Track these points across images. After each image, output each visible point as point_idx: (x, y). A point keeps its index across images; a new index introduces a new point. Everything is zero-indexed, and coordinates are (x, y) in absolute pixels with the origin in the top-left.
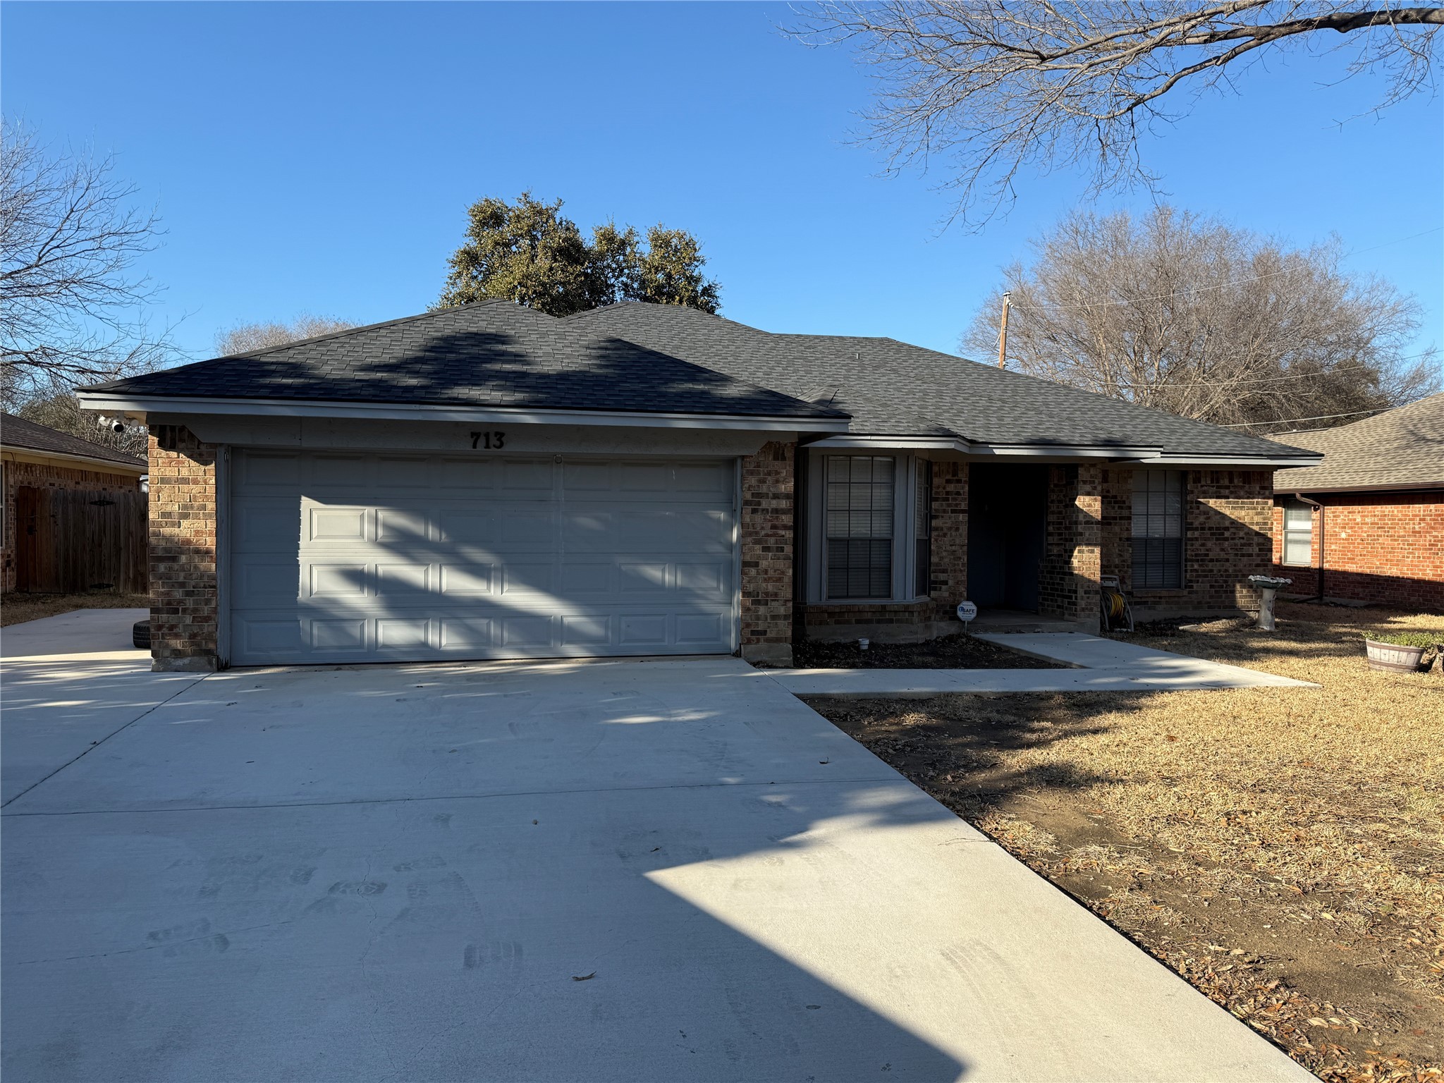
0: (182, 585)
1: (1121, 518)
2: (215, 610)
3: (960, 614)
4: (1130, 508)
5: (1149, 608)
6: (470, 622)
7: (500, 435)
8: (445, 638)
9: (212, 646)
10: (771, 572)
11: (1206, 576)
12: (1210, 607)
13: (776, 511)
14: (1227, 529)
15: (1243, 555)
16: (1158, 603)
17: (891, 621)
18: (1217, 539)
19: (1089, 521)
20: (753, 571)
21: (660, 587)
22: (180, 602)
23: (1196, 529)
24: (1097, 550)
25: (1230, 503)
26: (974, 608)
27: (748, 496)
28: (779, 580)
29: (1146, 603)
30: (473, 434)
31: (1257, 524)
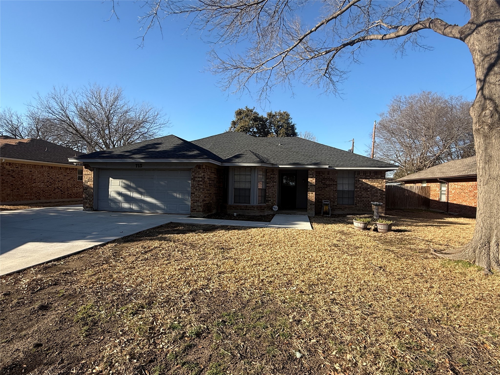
0: (88, 194)
1: (333, 185)
2: (93, 199)
3: (273, 209)
4: (336, 182)
5: (342, 210)
6: (139, 204)
7: (141, 165)
8: (134, 207)
9: (92, 206)
10: (197, 196)
11: (362, 202)
12: (363, 211)
13: (199, 181)
14: (369, 188)
15: (374, 196)
16: (346, 209)
17: (249, 209)
18: (365, 191)
19: (312, 185)
20: (193, 195)
21: (176, 198)
22: (87, 198)
23: (358, 188)
24: (314, 193)
25: (370, 181)
26: (277, 207)
27: (193, 177)
28: (199, 197)
29: (342, 209)
30: (136, 165)
31: (380, 187)
